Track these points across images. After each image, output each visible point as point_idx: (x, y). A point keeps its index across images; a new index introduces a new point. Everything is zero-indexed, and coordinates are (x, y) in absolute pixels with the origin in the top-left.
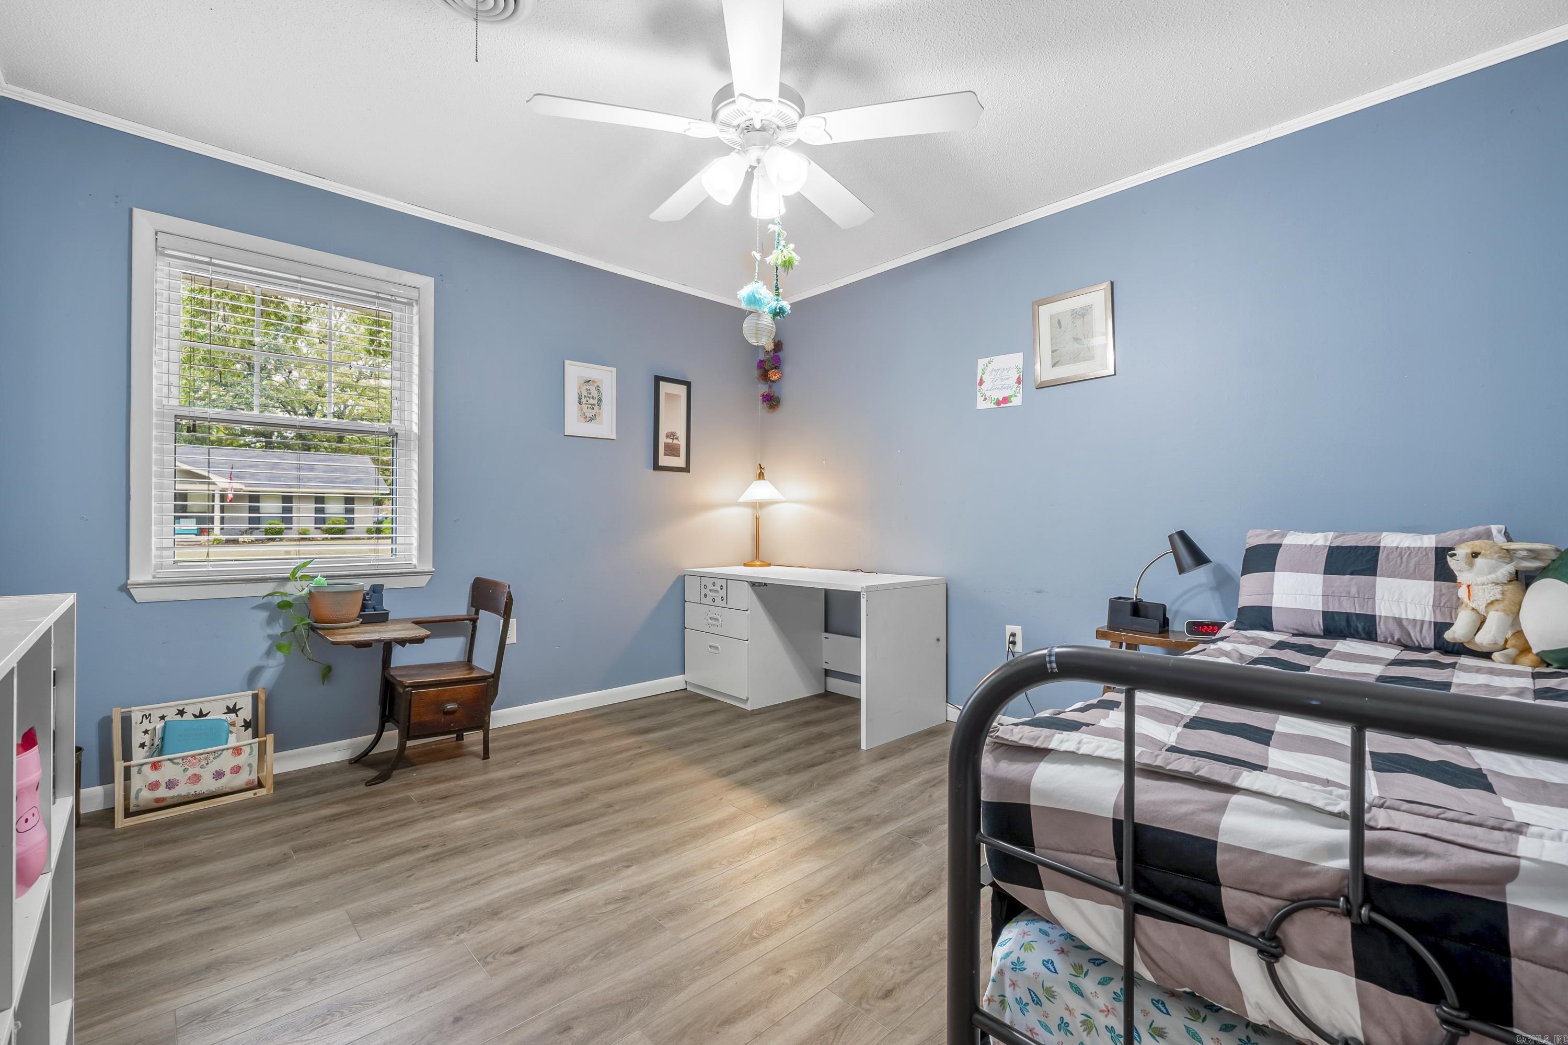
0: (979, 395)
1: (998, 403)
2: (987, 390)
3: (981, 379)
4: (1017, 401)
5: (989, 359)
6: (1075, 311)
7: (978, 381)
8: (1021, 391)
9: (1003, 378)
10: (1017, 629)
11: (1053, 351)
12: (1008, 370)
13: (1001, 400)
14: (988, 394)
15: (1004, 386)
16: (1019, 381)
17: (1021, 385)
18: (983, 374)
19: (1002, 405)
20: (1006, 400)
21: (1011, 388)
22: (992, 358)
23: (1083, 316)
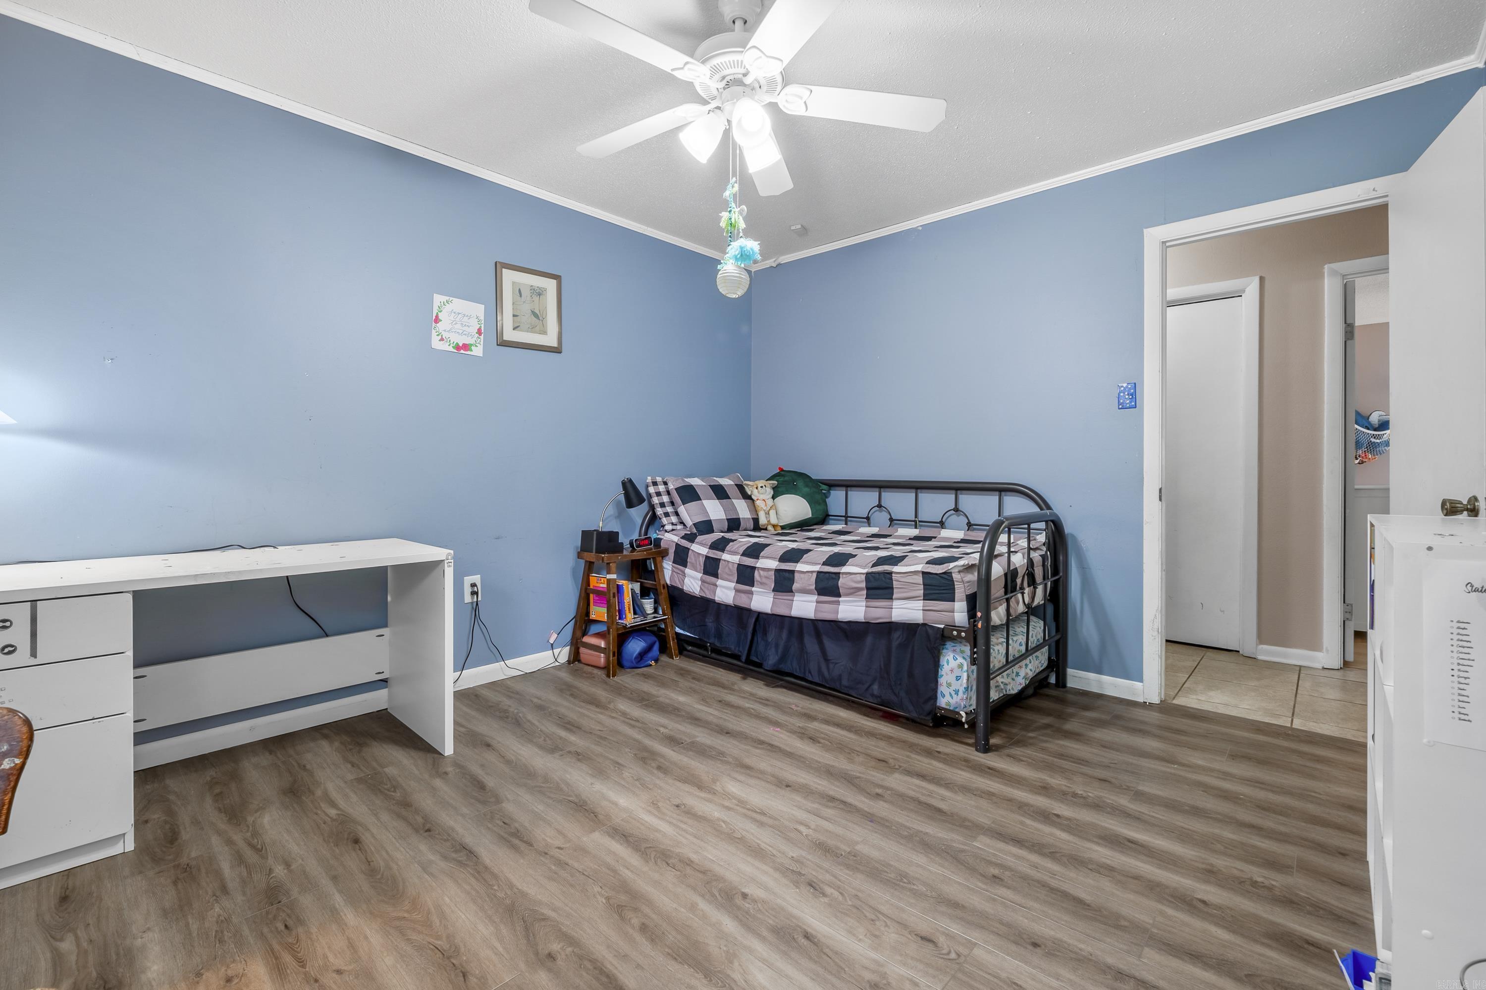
0: (434, 333)
1: (458, 348)
2: (445, 331)
3: (437, 317)
4: (477, 351)
5: (447, 298)
6: (533, 288)
7: (434, 318)
8: (482, 343)
9: (464, 323)
10: (476, 579)
11: (514, 316)
12: (470, 317)
13: (461, 345)
14: (445, 335)
15: (465, 332)
16: (479, 332)
17: (482, 337)
18: (441, 311)
19: (462, 351)
20: (466, 347)
21: (469, 335)
22: (451, 299)
23: (540, 295)
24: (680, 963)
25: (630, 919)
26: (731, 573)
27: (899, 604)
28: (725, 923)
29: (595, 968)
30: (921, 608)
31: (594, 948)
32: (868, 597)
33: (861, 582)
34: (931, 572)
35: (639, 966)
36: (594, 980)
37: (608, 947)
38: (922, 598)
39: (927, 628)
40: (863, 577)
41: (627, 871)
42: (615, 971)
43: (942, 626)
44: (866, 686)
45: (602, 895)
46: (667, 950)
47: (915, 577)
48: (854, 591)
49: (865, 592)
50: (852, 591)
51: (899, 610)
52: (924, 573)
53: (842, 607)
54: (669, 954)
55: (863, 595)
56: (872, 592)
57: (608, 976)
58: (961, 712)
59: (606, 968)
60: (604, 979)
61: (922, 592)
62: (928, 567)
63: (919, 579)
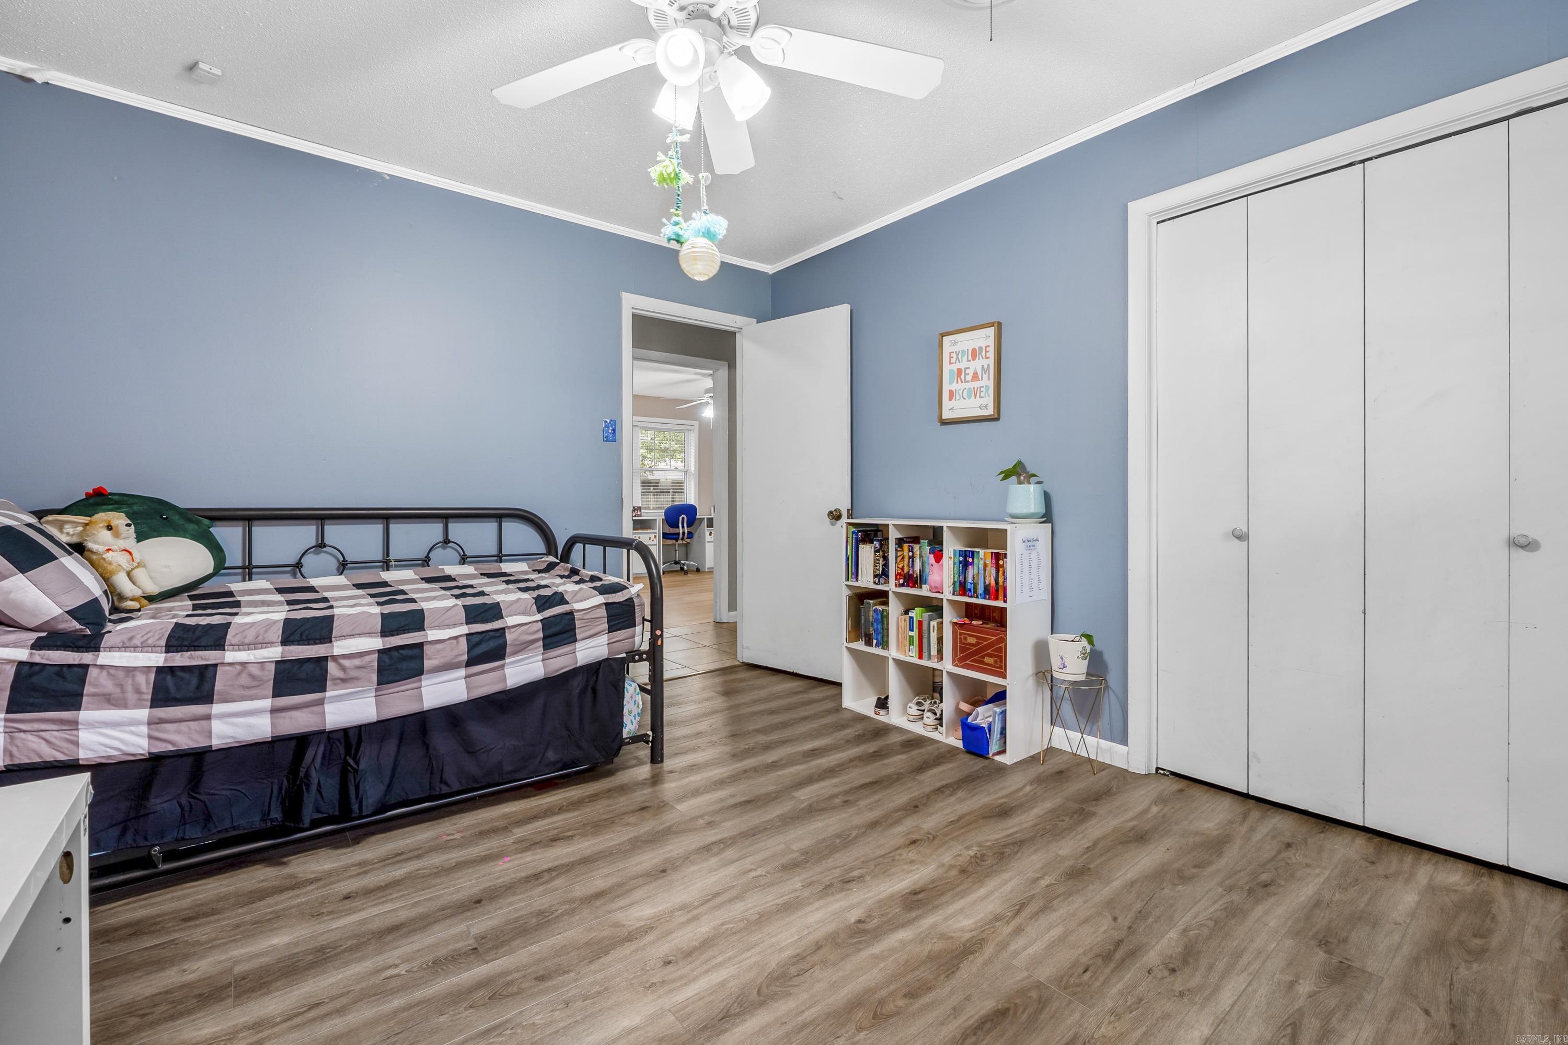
24: (957, 969)
25: (897, 1007)
26: (257, 683)
27: (584, 644)
28: (901, 937)
29: (975, 1034)
30: (607, 643)
31: (944, 1037)
32: (546, 647)
33: (537, 631)
34: (616, 601)
35: (968, 998)
36: (991, 1034)
37: (943, 1024)
38: (607, 631)
39: (612, 662)
40: (540, 625)
41: (807, 1013)
42: (976, 1017)
43: (624, 655)
44: (539, 758)
45: (854, 1035)
46: (942, 978)
47: (599, 610)
48: (524, 646)
49: (541, 643)
50: (523, 646)
51: (584, 651)
52: (607, 604)
53: (508, 671)
54: (947, 977)
55: (539, 647)
56: (548, 641)
57: (984, 1023)
58: (648, 733)
59: (973, 1025)
60: (988, 1025)
61: (606, 625)
62: (608, 597)
63: (603, 612)
